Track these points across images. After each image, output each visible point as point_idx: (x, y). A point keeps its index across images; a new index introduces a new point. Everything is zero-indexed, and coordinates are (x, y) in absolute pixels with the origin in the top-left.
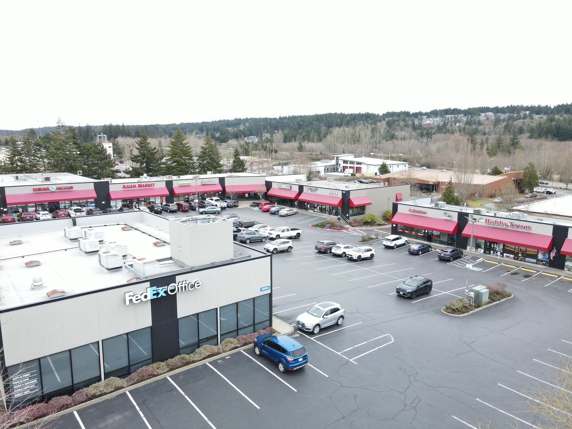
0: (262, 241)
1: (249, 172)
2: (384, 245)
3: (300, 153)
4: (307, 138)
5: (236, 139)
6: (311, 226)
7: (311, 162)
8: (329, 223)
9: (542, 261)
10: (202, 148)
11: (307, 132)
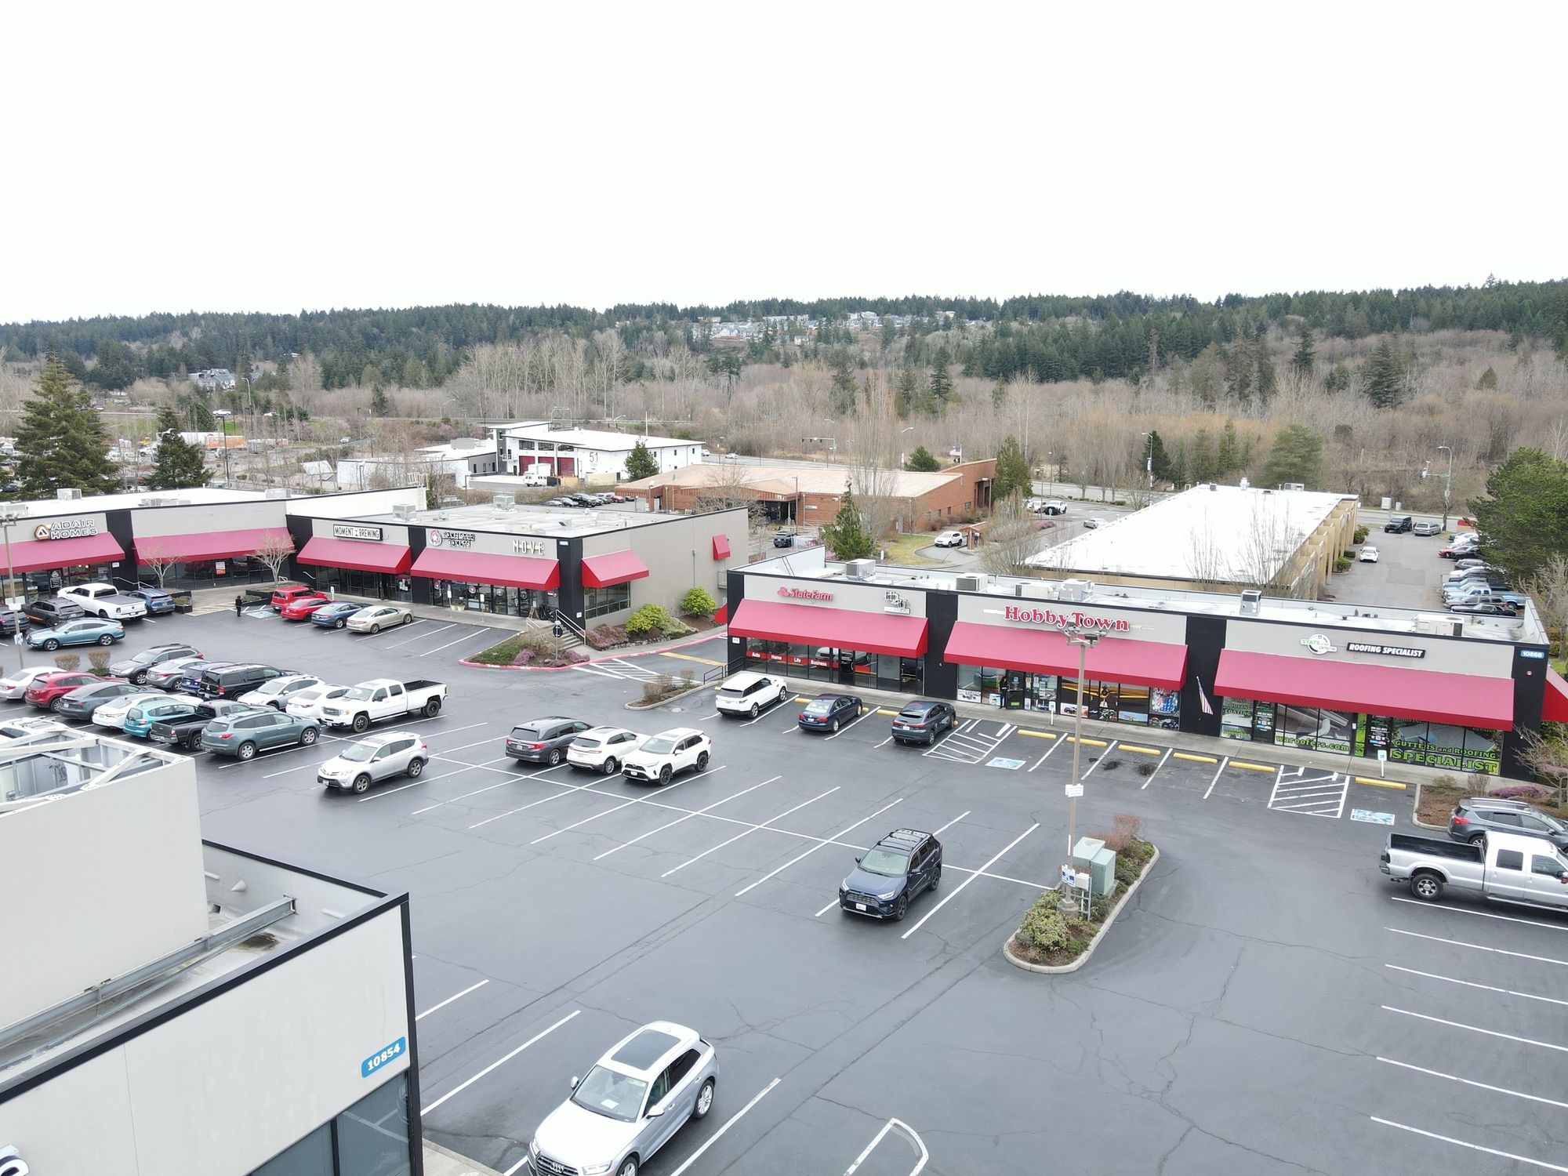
0: (301, 744)
1: (220, 487)
2: (719, 709)
3: (381, 419)
4: (396, 374)
5: (160, 379)
6: (465, 660)
7: (423, 447)
8: (525, 647)
9: (1161, 717)
10: (30, 405)
11: (395, 358)
